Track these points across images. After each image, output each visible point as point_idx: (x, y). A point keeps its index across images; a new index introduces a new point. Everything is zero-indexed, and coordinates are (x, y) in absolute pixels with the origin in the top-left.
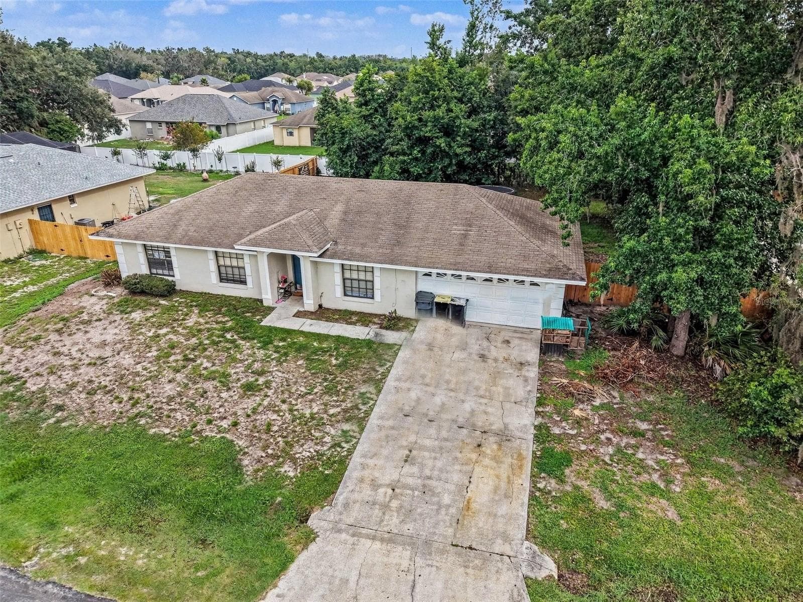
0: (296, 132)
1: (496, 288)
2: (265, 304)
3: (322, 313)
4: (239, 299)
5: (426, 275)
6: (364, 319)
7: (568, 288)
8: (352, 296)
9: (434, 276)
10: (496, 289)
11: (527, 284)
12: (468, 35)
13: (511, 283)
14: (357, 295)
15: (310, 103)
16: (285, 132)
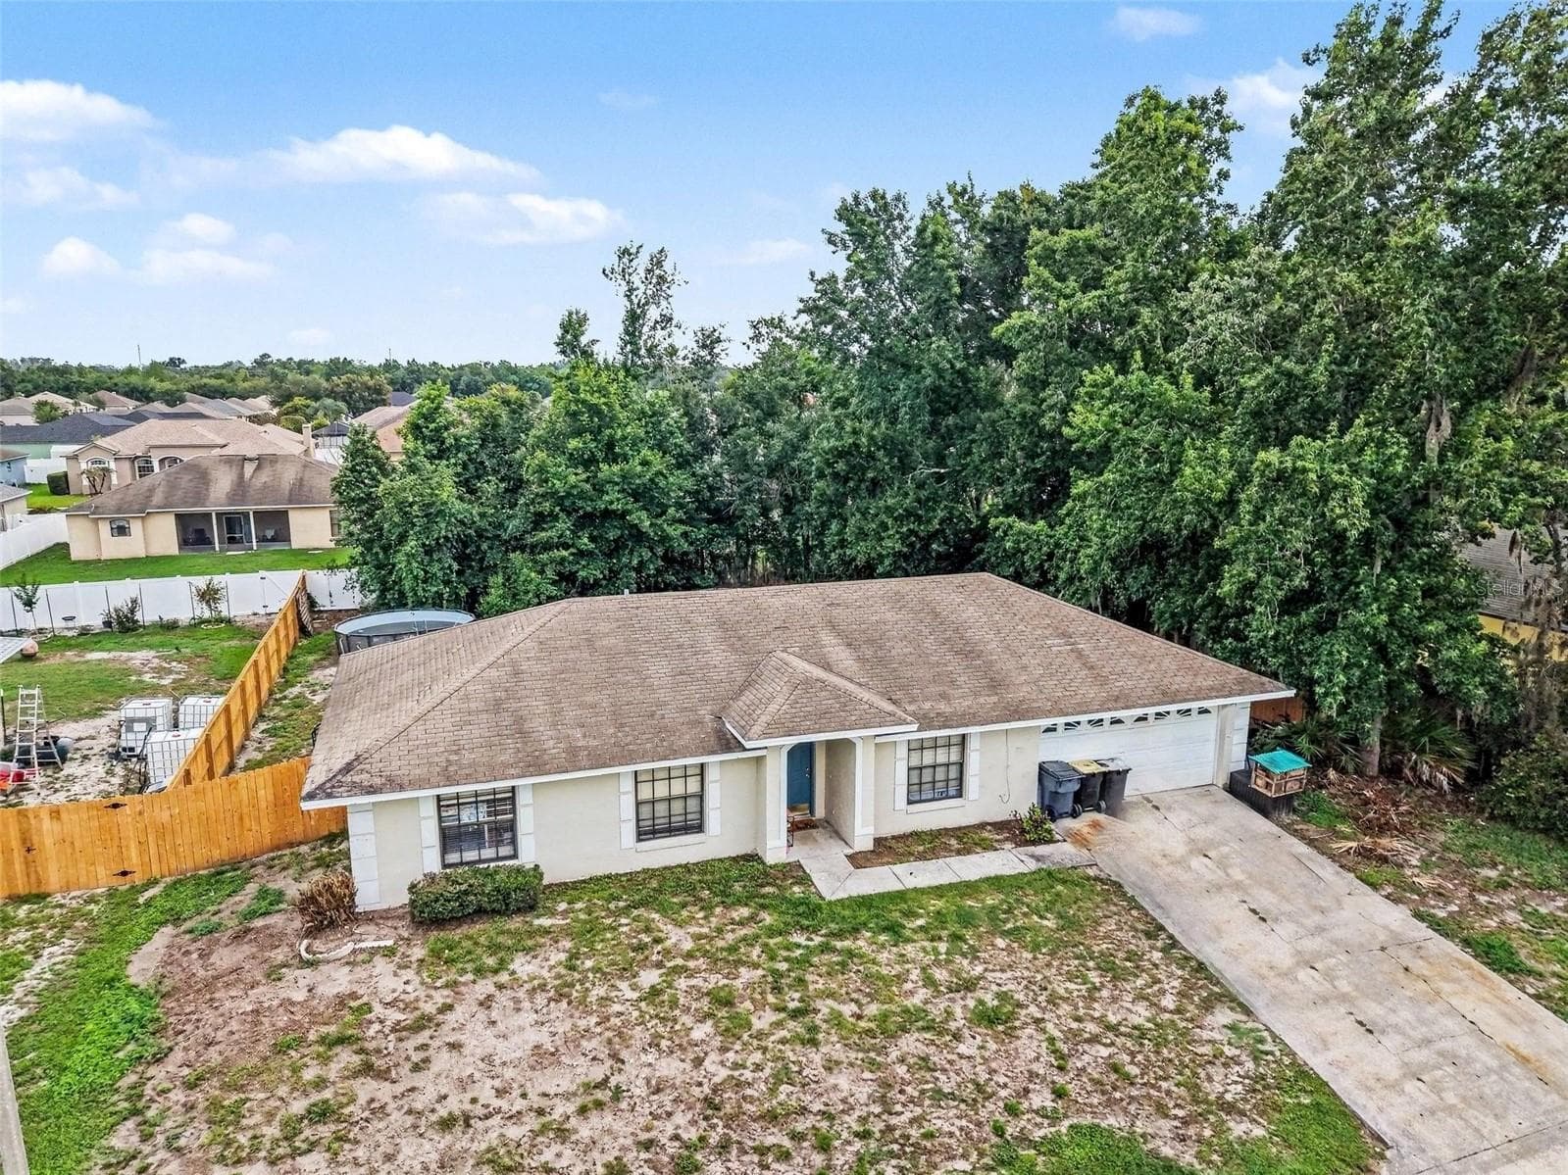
0: (136, 527)
1: (1154, 728)
2: (771, 859)
3: (888, 849)
4: (703, 867)
5: (1048, 730)
6: (968, 839)
7: (1254, 704)
8: (921, 801)
9: (1060, 729)
10: (1155, 731)
11: (1194, 713)
12: (627, 332)
13: (1174, 716)
14: (930, 796)
15: (19, 464)
16: (105, 528)
